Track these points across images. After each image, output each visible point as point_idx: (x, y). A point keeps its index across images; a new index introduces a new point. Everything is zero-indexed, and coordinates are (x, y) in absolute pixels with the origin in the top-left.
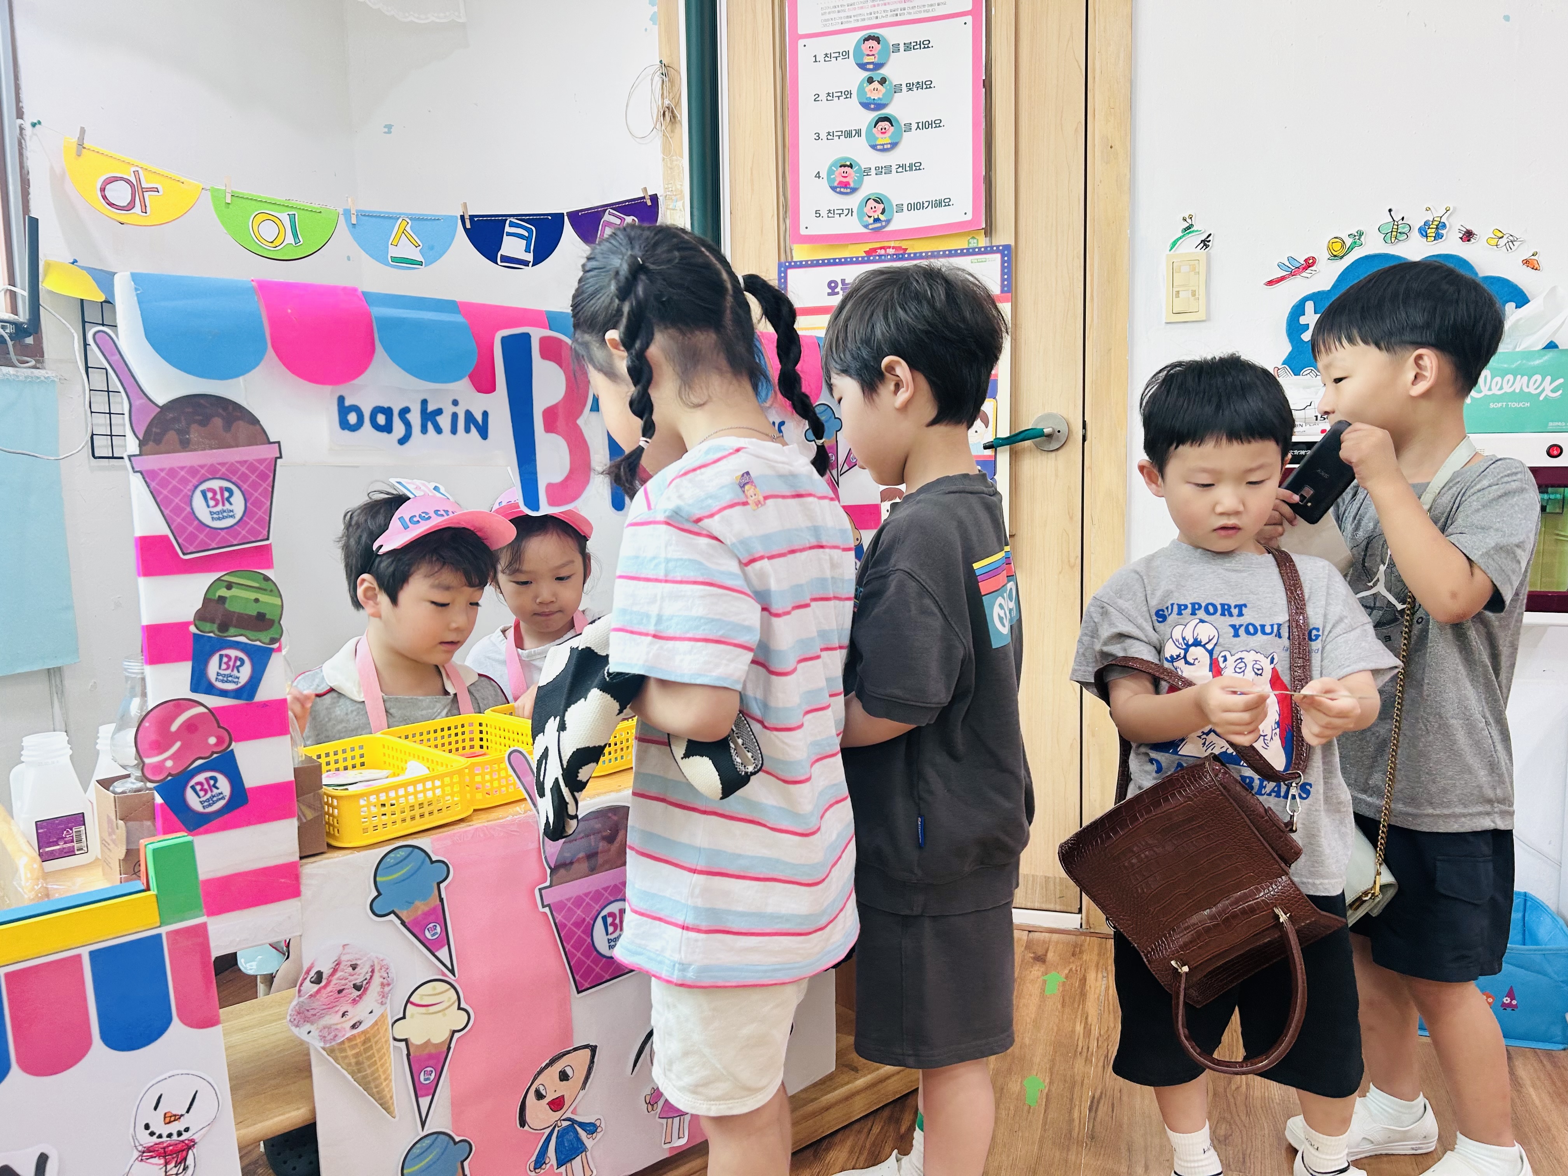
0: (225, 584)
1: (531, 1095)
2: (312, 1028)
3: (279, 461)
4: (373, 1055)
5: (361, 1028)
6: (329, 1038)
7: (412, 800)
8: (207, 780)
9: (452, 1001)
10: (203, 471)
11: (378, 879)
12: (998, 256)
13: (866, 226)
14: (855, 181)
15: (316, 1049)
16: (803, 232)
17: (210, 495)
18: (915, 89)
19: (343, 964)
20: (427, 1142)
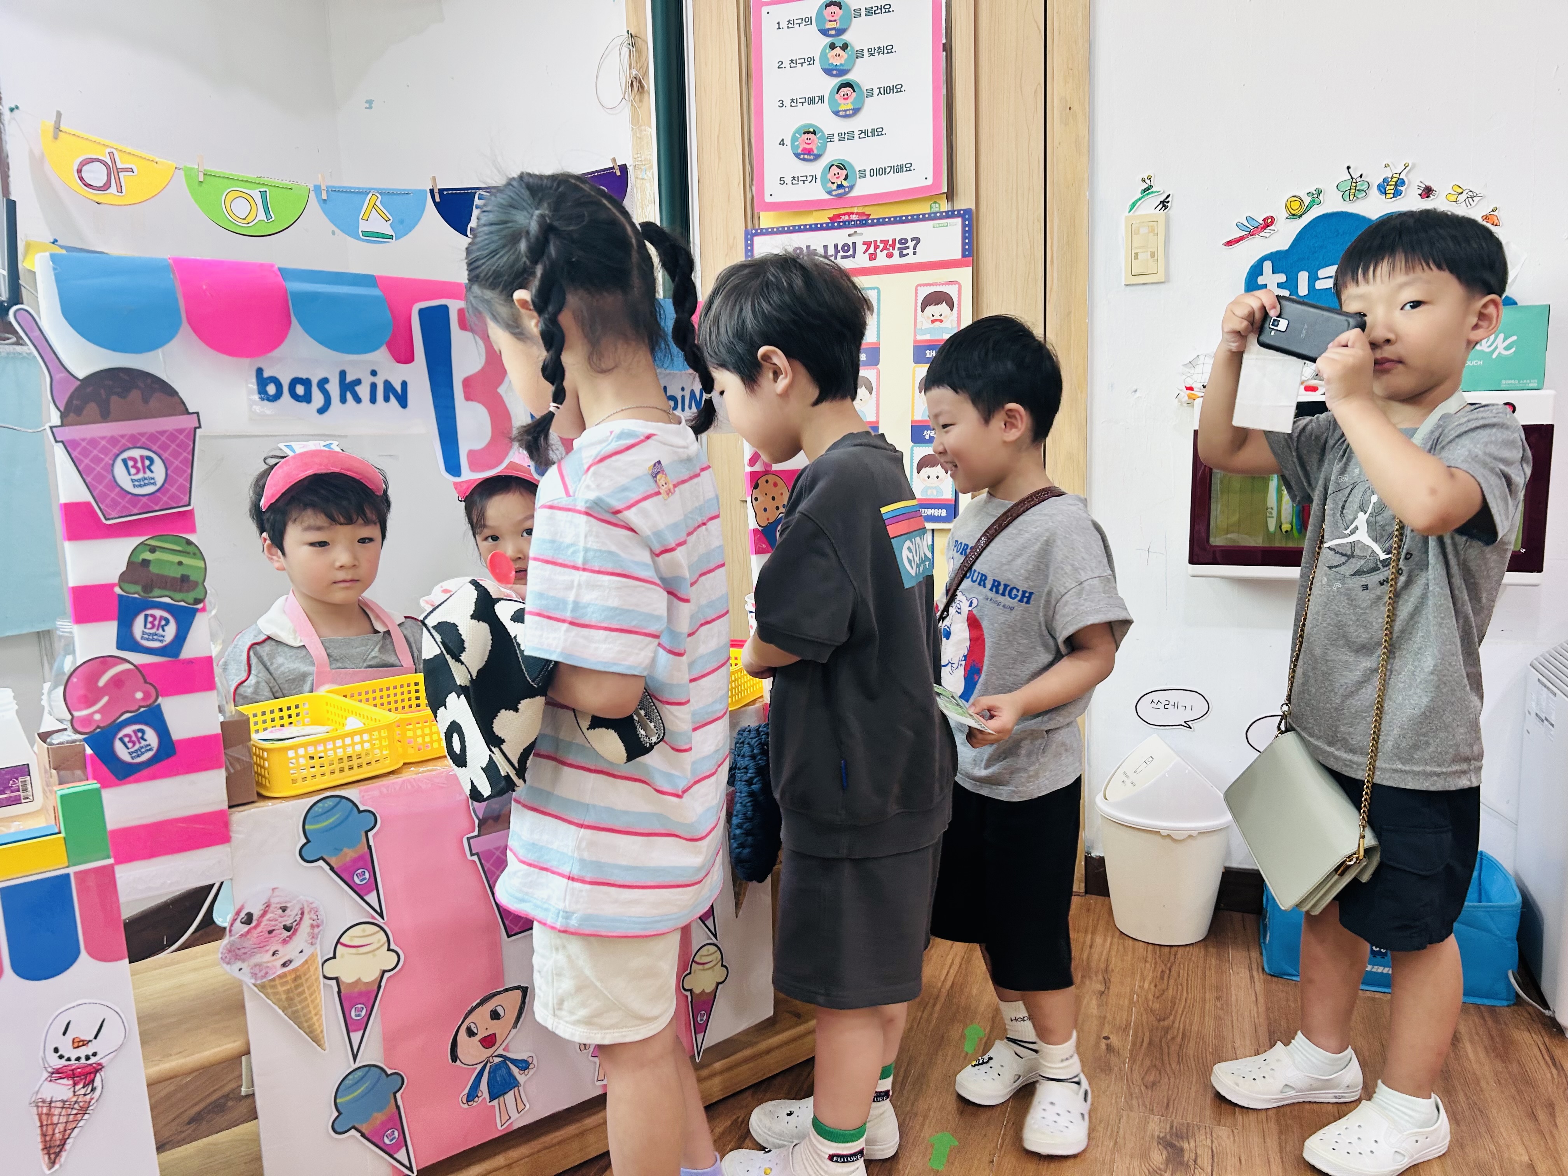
0: (148, 548)
1: (463, 1032)
2: (244, 966)
3: (198, 431)
4: (303, 992)
5: (290, 967)
6: (260, 975)
7: (340, 753)
8: (135, 732)
9: (382, 943)
10: (123, 441)
11: (307, 827)
12: (959, 220)
13: (829, 193)
14: (818, 148)
15: (249, 986)
16: (768, 199)
17: (131, 463)
18: (876, 54)
19: (273, 906)
20: (359, 1074)
